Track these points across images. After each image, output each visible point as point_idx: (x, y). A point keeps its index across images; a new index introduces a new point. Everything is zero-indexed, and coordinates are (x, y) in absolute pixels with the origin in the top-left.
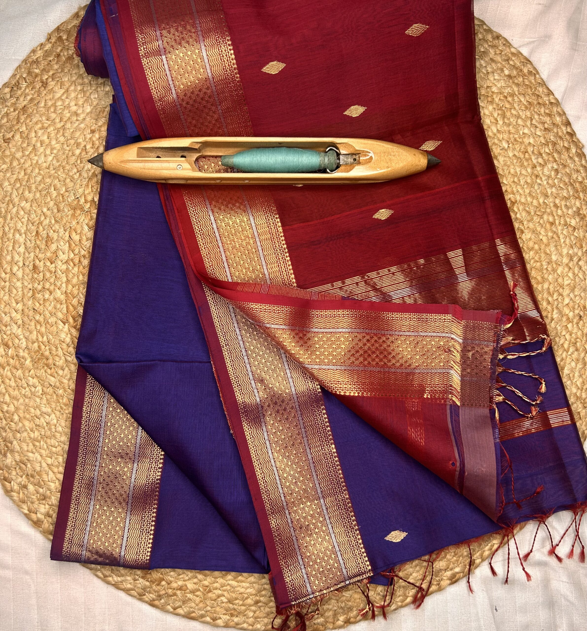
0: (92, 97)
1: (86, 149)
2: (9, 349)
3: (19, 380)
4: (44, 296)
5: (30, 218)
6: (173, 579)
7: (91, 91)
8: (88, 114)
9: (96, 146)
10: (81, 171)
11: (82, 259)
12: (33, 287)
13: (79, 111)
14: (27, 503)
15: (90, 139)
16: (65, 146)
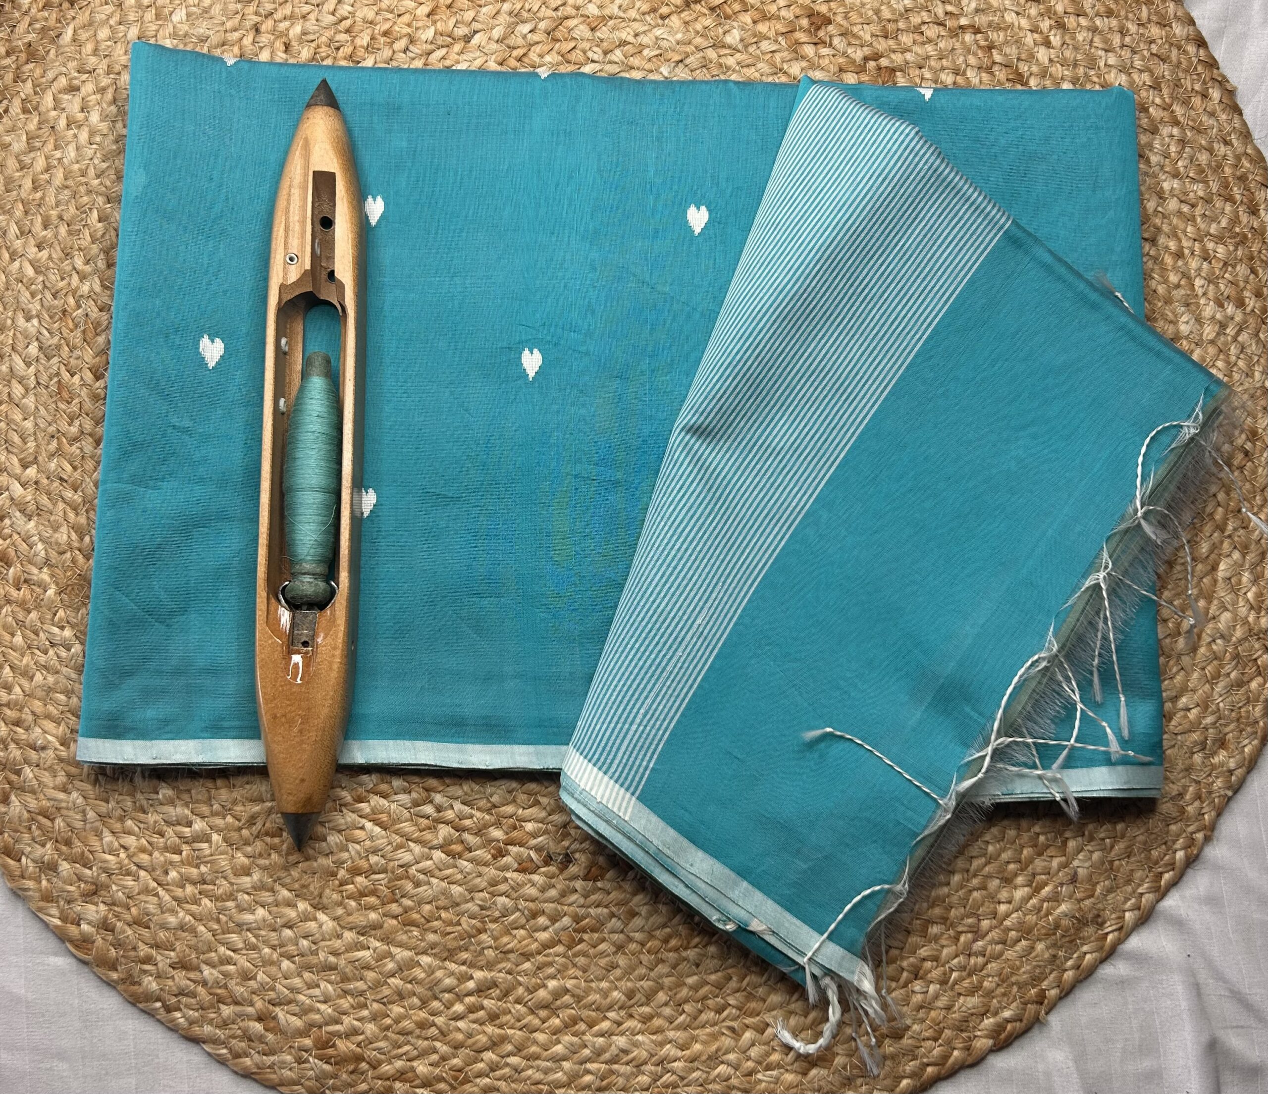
0: (176, 18)
2: (10, 567)
3: (33, 636)
4: (81, 449)
5: (48, 285)
6: (383, 1057)
7: (170, 8)
12: (59, 431)
14: (57, 902)
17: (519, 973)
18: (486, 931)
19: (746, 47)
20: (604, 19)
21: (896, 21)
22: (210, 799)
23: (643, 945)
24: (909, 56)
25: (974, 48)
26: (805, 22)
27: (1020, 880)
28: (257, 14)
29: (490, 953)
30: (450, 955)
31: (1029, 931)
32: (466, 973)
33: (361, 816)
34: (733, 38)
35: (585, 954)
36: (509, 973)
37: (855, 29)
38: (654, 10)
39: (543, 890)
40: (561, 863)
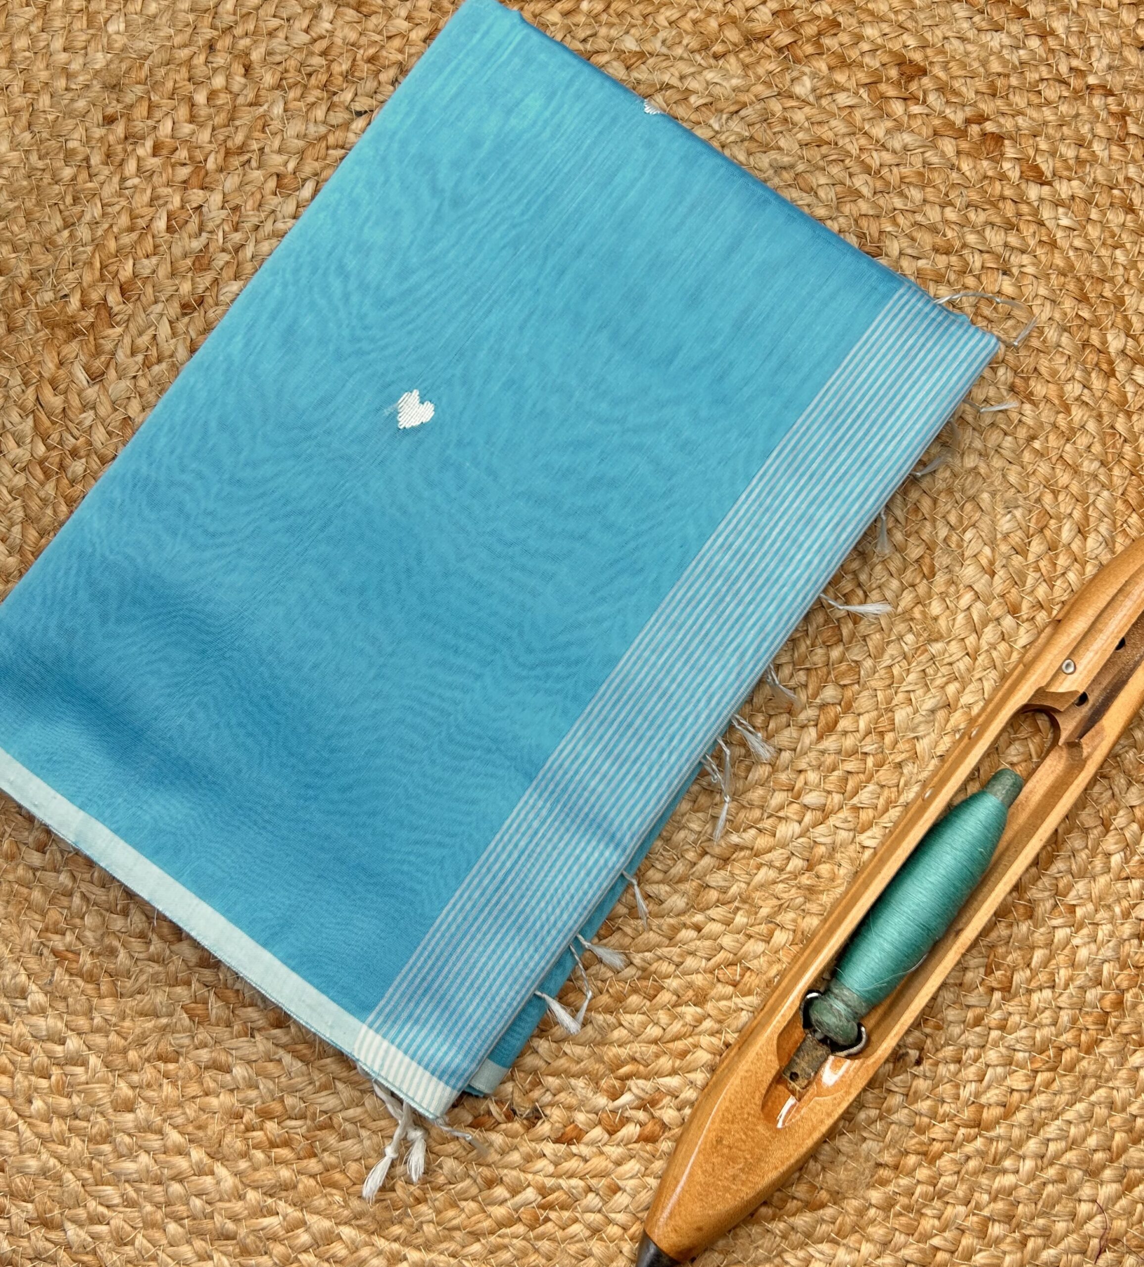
0: (112, 28)
1: (89, 167)
7: (107, 14)
8: (97, 73)
9: (118, 159)
10: (73, 224)
11: (68, 460)
13: (75, 66)
15: (101, 139)
16: (34, 158)
17: (465, 1257)
18: (426, 1200)
19: (819, 98)
20: (642, 56)
21: (1007, 76)
22: (91, 1011)
23: (625, 1229)
24: (1020, 120)
25: (1103, 114)
26: (894, 73)
27: (1107, 1174)
28: (213, 27)
29: (429, 1230)
30: (380, 1229)
31: (1116, 1241)
32: (399, 1253)
33: (277, 1045)
34: (803, 88)
35: (552, 1239)
36: (454, 1255)
37: (956, 84)
38: (705, 47)
39: (503, 1153)
40: (527, 1119)
